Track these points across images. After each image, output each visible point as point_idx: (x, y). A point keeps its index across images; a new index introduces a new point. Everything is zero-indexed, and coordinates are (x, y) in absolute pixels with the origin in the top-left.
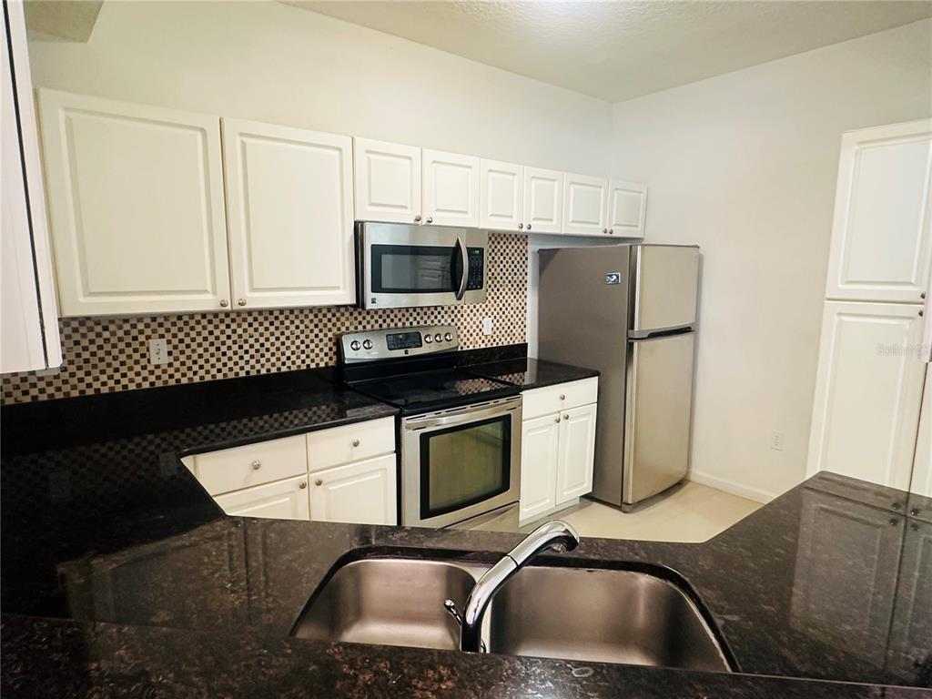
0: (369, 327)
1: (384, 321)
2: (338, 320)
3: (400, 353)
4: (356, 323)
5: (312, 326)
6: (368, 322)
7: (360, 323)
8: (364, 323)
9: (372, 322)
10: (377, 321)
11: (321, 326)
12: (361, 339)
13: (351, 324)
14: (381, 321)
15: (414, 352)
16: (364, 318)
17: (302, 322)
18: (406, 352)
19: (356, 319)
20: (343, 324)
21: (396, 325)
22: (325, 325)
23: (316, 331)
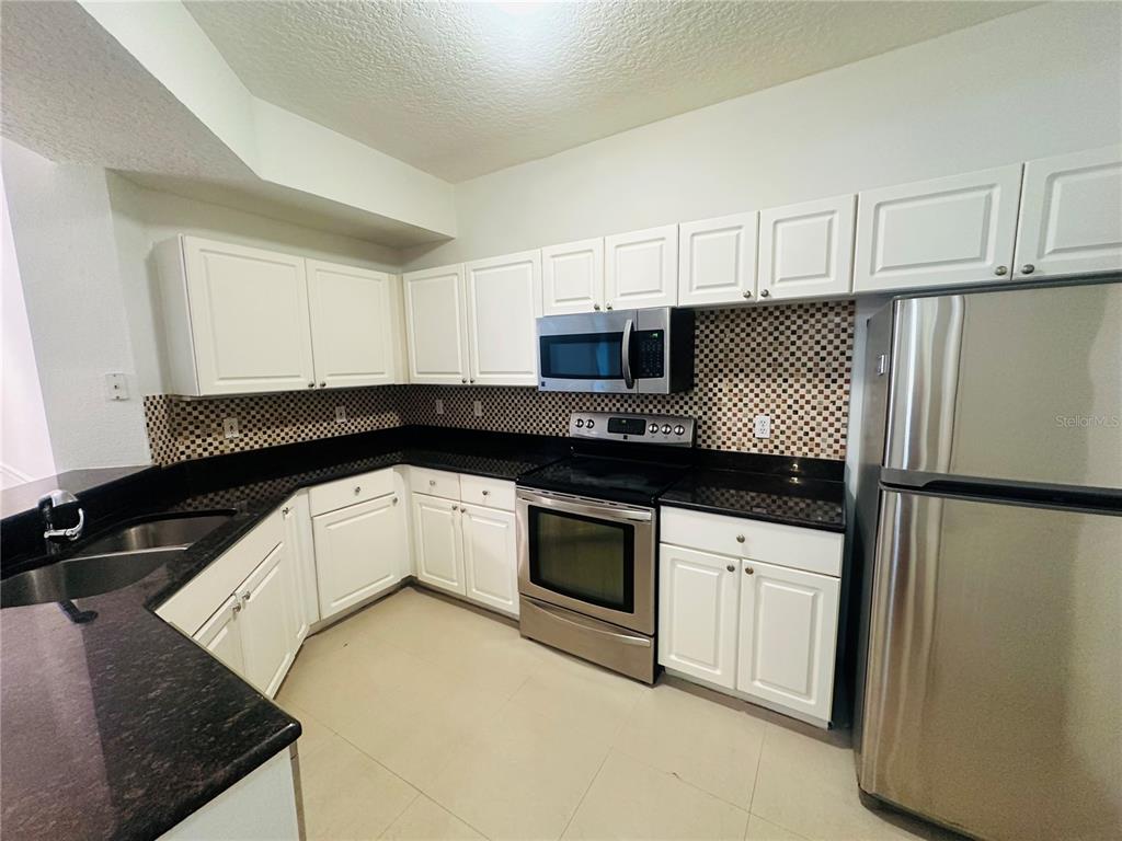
0: (606, 409)
1: (622, 405)
2: (580, 400)
3: (618, 437)
4: (595, 404)
5: (560, 403)
6: (607, 405)
7: (599, 405)
8: (603, 405)
9: (610, 405)
10: (614, 405)
11: (567, 404)
12: (585, 418)
13: (591, 404)
14: (618, 405)
15: (633, 438)
16: (603, 401)
17: (553, 399)
18: (625, 437)
19: (595, 401)
20: (584, 404)
21: (634, 410)
22: (570, 403)
23: (563, 407)
